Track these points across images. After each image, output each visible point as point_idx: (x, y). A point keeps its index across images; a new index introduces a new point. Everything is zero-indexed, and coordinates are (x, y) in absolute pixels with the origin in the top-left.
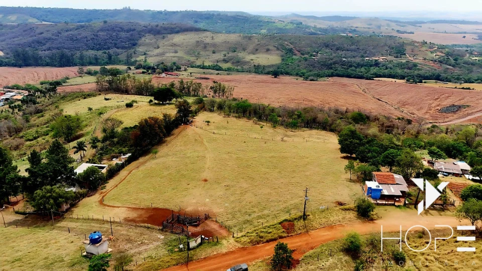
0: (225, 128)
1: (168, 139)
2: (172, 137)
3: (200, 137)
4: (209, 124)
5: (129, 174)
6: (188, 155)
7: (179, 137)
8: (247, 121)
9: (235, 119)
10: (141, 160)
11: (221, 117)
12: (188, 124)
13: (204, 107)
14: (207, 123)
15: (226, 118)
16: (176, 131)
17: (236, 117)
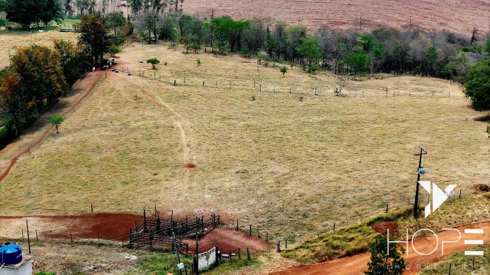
0: (196, 74)
1: (71, 99)
2: (77, 95)
3: (144, 92)
4: (156, 66)
5: (12, 165)
6: (133, 125)
7: (95, 94)
8: (244, 60)
9: (211, 57)
10: (27, 139)
11: (178, 53)
12: (105, 69)
13: (131, 32)
14: (150, 65)
15: (190, 55)
16: (83, 84)
17: (213, 52)
